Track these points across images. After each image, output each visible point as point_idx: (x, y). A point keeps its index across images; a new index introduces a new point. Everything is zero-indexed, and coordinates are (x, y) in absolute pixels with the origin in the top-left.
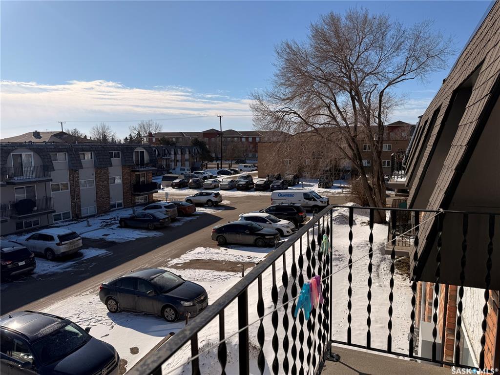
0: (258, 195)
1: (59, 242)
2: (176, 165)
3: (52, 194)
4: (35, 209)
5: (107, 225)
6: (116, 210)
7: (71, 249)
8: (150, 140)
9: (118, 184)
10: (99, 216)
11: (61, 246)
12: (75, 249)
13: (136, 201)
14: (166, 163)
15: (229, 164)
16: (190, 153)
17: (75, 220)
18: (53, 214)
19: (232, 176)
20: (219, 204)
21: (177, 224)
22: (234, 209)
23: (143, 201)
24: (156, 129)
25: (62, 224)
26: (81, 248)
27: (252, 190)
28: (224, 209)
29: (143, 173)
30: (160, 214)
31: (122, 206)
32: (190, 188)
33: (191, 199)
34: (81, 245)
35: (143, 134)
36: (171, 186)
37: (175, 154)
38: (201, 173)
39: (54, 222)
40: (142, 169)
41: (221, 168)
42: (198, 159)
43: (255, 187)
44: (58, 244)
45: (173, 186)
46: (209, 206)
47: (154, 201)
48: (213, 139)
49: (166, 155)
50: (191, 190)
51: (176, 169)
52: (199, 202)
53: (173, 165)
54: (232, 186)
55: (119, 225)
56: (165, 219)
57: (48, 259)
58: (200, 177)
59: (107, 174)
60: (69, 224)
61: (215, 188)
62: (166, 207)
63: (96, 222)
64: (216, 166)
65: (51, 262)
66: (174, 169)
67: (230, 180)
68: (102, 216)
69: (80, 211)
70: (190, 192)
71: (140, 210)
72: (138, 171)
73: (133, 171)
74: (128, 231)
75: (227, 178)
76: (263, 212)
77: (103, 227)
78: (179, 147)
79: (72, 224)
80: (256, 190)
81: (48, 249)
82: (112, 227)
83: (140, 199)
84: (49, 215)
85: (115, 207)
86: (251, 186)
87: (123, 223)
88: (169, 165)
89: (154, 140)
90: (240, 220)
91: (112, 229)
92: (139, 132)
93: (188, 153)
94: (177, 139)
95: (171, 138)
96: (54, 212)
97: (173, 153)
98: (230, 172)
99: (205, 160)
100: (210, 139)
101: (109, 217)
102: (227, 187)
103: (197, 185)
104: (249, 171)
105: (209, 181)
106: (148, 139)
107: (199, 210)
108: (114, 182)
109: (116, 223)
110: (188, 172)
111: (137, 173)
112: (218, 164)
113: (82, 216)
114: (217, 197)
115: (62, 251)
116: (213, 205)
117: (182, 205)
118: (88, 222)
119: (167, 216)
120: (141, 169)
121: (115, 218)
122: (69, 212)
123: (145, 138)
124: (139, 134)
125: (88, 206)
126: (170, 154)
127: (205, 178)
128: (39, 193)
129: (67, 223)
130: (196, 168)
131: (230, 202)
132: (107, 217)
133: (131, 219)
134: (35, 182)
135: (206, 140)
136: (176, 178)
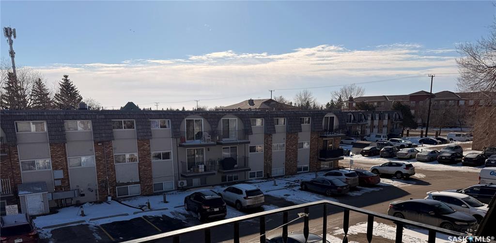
0: (466, 171)
1: (245, 196)
2: (372, 131)
3: (250, 154)
4: (236, 166)
5: (290, 186)
6: (302, 173)
7: (254, 203)
8: (350, 105)
9: (306, 149)
10: (286, 178)
11: (247, 200)
12: (258, 204)
13: (322, 166)
14: (362, 129)
15: (437, 132)
16: (389, 118)
17: (265, 179)
18: (249, 172)
19: (436, 146)
20: (411, 177)
21: (355, 194)
22: (428, 184)
23: (328, 167)
24: (358, 94)
25: (255, 181)
26: (263, 204)
27: (458, 164)
28: (415, 183)
29: (331, 139)
30: (339, 182)
31: (307, 170)
32: (382, 157)
33: (377, 168)
34: (263, 201)
35: (344, 99)
36: (361, 154)
37: (372, 119)
38: (398, 141)
39: (249, 179)
40: (330, 135)
41: (426, 136)
42: (398, 125)
43: (463, 161)
44: (245, 198)
45: (363, 154)
46: (397, 178)
47: (339, 168)
48: (421, 103)
49: (362, 121)
50: (382, 159)
51: (372, 136)
52: (387, 173)
53: (368, 131)
54: (433, 158)
55: (300, 187)
56: (343, 186)
57: (237, 210)
58: (396, 145)
59: (296, 139)
60: (260, 182)
61: (411, 158)
62: (347, 175)
63: (282, 183)
64: (420, 133)
65: (239, 212)
66: (369, 136)
67: (431, 150)
68: (288, 177)
69: (271, 171)
70: (380, 161)
71: (321, 176)
72: (326, 137)
73: (321, 137)
74: (307, 194)
75: (430, 148)
76: (461, 192)
77: (286, 188)
78: (377, 112)
79: (263, 182)
80: (464, 165)
81: (238, 201)
82: (294, 188)
83: (325, 165)
84: (246, 172)
85: (301, 170)
86: (459, 159)
87: (304, 186)
88: (364, 131)
89: (354, 104)
90: (428, 198)
91: (294, 190)
92: (340, 97)
93: (387, 118)
94: (379, 103)
95: (372, 102)
96: (250, 170)
97: (369, 118)
98: (435, 141)
99: (407, 127)
100: (417, 102)
101: (294, 179)
102: (426, 158)
103: (391, 154)
104: (461, 141)
105: (404, 151)
106: (348, 104)
107: (384, 181)
108: (302, 147)
109: (298, 186)
110: (383, 139)
111: (324, 139)
112: (422, 132)
113: (272, 176)
114: (408, 169)
115: (248, 204)
116: (402, 177)
117: (365, 175)
118: (275, 182)
119: (345, 184)
120: (328, 135)
121: (299, 181)
122: (262, 172)
123: (345, 103)
124: (340, 100)
125: (278, 168)
126: (366, 119)
127: (403, 147)
128: (240, 154)
129: (259, 181)
130: (395, 135)
131: (425, 176)
132: (292, 179)
133: (312, 183)
134: (237, 143)
135: (413, 104)
136: (367, 145)
